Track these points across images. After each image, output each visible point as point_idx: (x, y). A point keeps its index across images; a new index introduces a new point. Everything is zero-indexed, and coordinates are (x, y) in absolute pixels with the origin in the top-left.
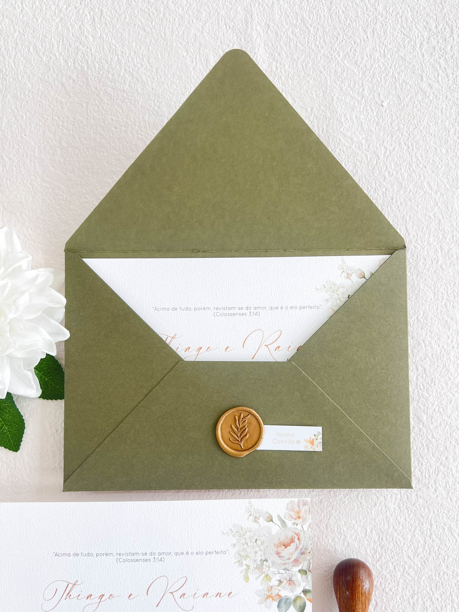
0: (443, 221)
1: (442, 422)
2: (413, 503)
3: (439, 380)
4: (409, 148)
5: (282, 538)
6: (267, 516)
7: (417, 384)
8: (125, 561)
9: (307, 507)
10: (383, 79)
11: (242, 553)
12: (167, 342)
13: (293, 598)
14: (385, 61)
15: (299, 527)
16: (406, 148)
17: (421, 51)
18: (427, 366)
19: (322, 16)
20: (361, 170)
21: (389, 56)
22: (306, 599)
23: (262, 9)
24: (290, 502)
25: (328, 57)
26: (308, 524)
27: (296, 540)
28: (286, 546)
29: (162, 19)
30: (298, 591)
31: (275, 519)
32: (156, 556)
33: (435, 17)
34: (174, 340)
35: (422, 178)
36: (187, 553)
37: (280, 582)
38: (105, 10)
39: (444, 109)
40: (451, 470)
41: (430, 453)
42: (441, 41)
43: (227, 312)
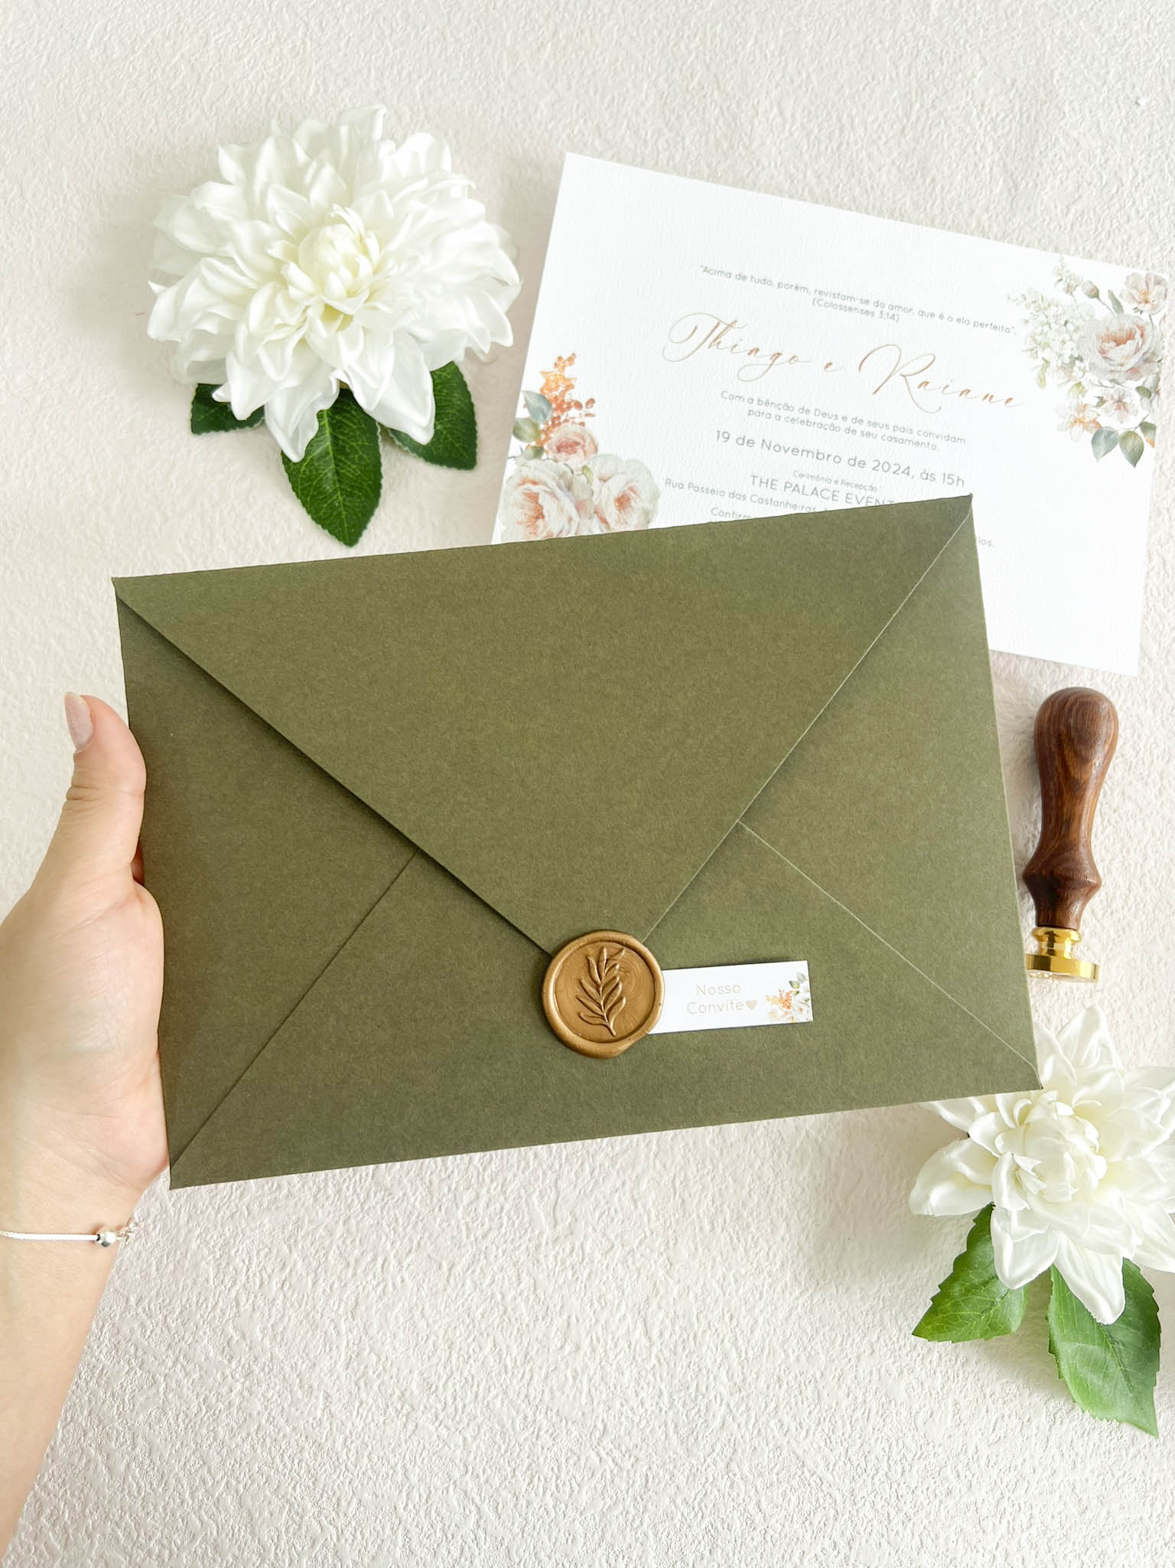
5: (1114, 328)
6: (1089, 287)
8: (827, 305)
9: (1162, 287)
11: (1039, 339)
13: (1121, 433)
15: (1145, 317)
22: (1144, 440)
24: (1133, 274)
26: (1160, 315)
27: (1138, 336)
28: (1119, 342)
30: (1133, 423)
31: (1104, 295)
32: (886, 310)
36: (941, 316)
37: (1102, 401)
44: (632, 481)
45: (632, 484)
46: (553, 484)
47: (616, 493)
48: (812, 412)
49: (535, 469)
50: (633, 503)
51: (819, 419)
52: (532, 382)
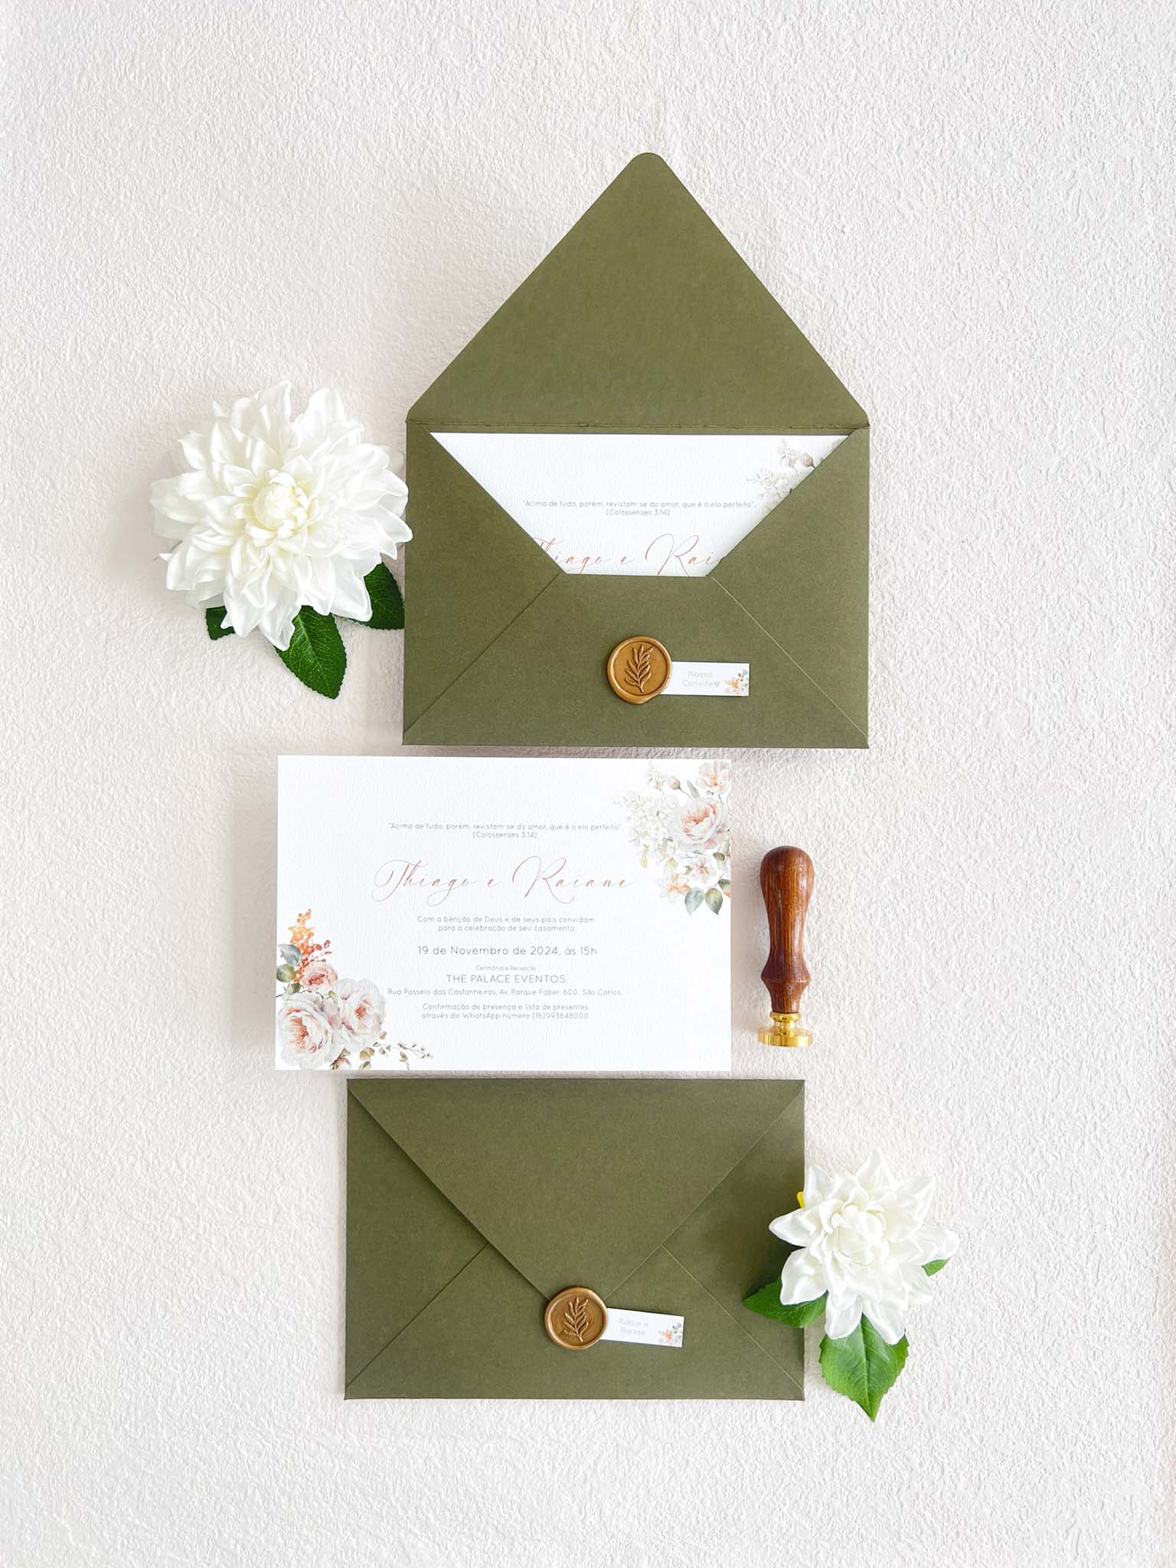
0: (923, 394)
1: (916, 670)
2: (872, 779)
3: (913, 613)
4: (878, 291)
5: (693, 811)
6: (672, 781)
7: (882, 617)
8: (484, 835)
9: (727, 771)
10: (845, 195)
11: (639, 829)
12: (544, 548)
13: (705, 891)
14: (849, 170)
15: (715, 797)
16: (874, 291)
17: (899, 156)
18: (896, 592)
19: (763, 106)
20: (812, 322)
21: (854, 164)
22: (722, 893)
23: (679, 94)
24: (705, 764)
25: (769, 163)
26: (727, 793)
27: (711, 814)
28: (697, 821)
29: (541, 107)
30: (713, 882)
31: (684, 786)
32: (527, 830)
33: (919, 109)
34: (552, 547)
35: (896, 334)
36: (567, 828)
37: (689, 869)
38: (462, 91)
39: (929, 239)
40: (926, 736)
41: (898, 711)
42: (926, 143)
43: (625, 509)
44: (364, 996)
45: (364, 998)
46: (310, 1009)
47: (355, 1007)
48: (484, 918)
49: (297, 1000)
50: (367, 1011)
51: (490, 924)
52: (284, 937)
